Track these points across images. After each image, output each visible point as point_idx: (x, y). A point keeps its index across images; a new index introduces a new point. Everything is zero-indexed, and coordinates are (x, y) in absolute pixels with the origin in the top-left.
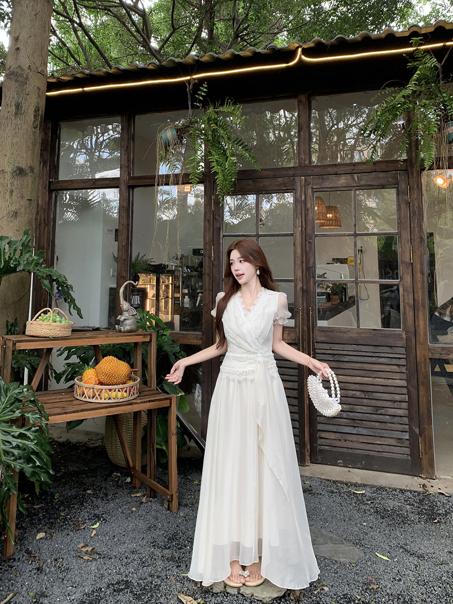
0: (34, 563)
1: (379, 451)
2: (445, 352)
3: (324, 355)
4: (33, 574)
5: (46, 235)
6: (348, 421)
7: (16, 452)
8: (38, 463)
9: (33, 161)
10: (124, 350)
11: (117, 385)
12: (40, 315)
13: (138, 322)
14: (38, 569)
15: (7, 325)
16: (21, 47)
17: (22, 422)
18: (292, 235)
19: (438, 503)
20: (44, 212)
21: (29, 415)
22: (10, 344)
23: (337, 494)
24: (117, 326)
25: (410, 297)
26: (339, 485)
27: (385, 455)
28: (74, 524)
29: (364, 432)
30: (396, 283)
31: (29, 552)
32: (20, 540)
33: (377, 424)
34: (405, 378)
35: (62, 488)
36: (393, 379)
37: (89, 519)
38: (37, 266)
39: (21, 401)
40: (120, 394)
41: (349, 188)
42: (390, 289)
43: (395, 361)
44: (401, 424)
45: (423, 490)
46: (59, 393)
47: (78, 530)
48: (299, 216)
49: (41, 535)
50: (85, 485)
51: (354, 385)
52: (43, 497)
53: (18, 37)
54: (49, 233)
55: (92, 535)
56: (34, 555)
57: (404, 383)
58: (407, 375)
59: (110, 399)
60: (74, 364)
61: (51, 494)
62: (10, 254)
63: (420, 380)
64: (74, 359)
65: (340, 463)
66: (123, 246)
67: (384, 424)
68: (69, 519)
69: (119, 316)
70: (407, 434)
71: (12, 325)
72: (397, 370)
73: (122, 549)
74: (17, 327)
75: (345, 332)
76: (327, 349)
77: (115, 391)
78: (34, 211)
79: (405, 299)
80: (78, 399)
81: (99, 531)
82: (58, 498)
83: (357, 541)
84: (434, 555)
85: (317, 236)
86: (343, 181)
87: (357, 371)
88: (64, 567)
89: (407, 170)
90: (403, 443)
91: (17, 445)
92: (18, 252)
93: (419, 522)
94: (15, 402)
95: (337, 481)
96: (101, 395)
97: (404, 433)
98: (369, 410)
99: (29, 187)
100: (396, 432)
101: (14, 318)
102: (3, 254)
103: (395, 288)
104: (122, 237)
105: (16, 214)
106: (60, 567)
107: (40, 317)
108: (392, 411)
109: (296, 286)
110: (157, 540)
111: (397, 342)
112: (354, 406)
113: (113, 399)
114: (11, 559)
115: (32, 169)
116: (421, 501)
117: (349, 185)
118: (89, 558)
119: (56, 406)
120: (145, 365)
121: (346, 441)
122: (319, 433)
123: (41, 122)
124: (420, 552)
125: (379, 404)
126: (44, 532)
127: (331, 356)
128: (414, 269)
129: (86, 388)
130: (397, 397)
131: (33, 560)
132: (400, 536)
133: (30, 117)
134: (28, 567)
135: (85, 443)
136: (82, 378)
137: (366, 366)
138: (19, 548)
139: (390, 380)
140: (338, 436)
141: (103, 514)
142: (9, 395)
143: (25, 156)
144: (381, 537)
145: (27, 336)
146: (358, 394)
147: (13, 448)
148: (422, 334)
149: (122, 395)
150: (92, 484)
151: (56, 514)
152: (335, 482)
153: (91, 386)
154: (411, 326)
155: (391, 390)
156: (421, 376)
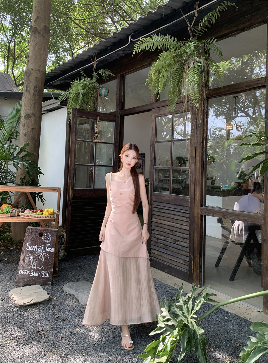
1: (175, 265)
3: (155, 208)
25: (193, 178)
29: (170, 253)
33: (175, 250)
34: (189, 225)
36: (184, 225)
41: (170, 114)
43: (185, 215)
44: (185, 252)
51: (166, 226)
57: (188, 228)
58: (189, 223)
63: (195, 227)
67: (178, 250)
72: (185, 220)
75: (164, 196)
85: (156, 142)
87: (168, 218)
90: (186, 263)
97: (187, 257)
98: (172, 241)
100: (184, 256)
108: (182, 244)
111: (186, 204)
112: (166, 238)
121: (162, 256)
122: (152, 250)
125: (177, 238)
127: (158, 209)
128: (196, 160)
130: (185, 236)
137: (172, 216)
139: (182, 226)
140: (159, 253)
143: (30, 109)
146: (168, 231)
148: (197, 200)
154: (193, 195)
155: (183, 231)
156: (196, 225)
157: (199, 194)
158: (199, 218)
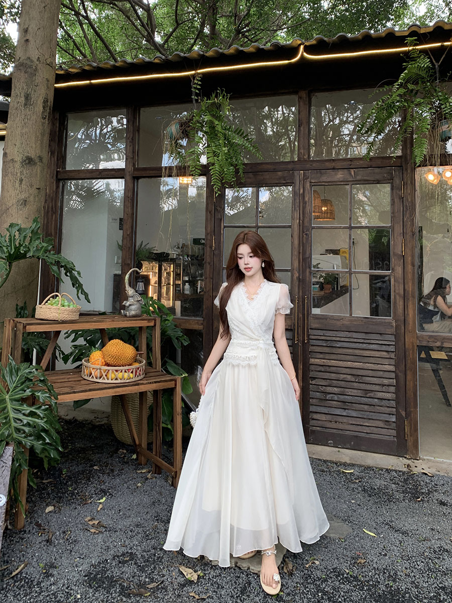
0: (43, 535)
1: (367, 433)
2: (433, 339)
3: (318, 341)
4: (43, 546)
5: (53, 223)
6: (339, 403)
7: (27, 429)
8: (48, 441)
9: (41, 151)
10: (129, 333)
11: (123, 366)
12: (49, 300)
13: (142, 307)
14: (47, 541)
15: (17, 308)
16: (31, 39)
17: (32, 400)
18: (290, 227)
19: (421, 482)
20: (52, 201)
21: (39, 394)
22: (21, 327)
23: (328, 473)
24: (122, 311)
25: (400, 288)
26: (329, 464)
27: (373, 436)
28: (81, 499)
29: (354, 414)
30: (387, 274)
31: (39, 525)
32: (30, 513)
33: (366, 407)
34: (394, 363)
35: (69, 463)
36: (382, 364)
37: (96, 494)
38: (46, 253)
39: (31, 380)
40: (126, 375)
41: (346, 182)
42: (382, 280)
43: (384, 348)
44: (388, 407)
45: (408, 470)
46: (68, 373)
47: (85, 504)
48: (298, 209)
49: (50, 509)
50: (92, 461)
51: (345, 369)
52: (52, 472)
53: (27, 28)
54: (56, 221)
55: (99, 509)
56: (44, 528)
57: (392, 368)
58: (395, 361)
59: (116, 379)
60: (80, 346)
61: (59, 469)
62: (20, 240)
63: (408, 365)
64: (81, 341)
65: (331, 443)
66: (128, 235)
67: (372, 406)
68: (77, 494)
69: (125, 302)
70: (394, 416)
71: (22, 308)
72: (386, 355)
73: (127, 522)
74: (26, 310)
75: (338, 320)
76: (320, 336)
77: (121, 372)
78: (43, 199)
79: (396, 289)
80: (85, 379)
81: (106, 505)
82: (65, 474)
83: (346, 518)
84: (418, 532)
85: (314, 228)
86: (340, 175)
87: (348, 356)
88: (72, 540)
89: (402, 166)
90: (390, 425)
91: (28, 422)
92: (28, 239)
93: (404, 500)
94: (25, 381)
95: (327, 461)
96: (108, 376)
97: (391, 416)
98: (359, 393)
99: (38, 176)
100: (384, 415)
101: (24, 302)
102: (14, 240)
103: (387, 278)
104: (127, 226)
105: (25, 202)
106: (68, 540)
107: (49, 302)
108: (380, 395)
109: (292, 276)
110: (161, 514)
111: (387, 330)
112: (345, 389)
113: (119, 380)
114: (22, 531)
115: (41, 159)
116: (405, 480)
117: (345, 180)
118: (95, 531)
119: (65, 385)
120: (149, 349)
121: (336, 422)
122: (311, 414)
123: (49, 113)
124: (404, 529)
125: (369, 387)
126: (53, 505)
127: (324, 342)
128: (405, 260)
129: (93, 369)
130: (386, 382)
131: (43, 532)
132: (386, 513)
133: (39, 108)
134: (37, 539)
135: (91, 421)
136: (89, 360)
137: (357, 352)
138: (29, 521)
139: (379, 365)
140: (329, 417)
141: (110, 489)
142: (19, 374)
143: (34, 146)
144: (368, 514)
145: (37, 319)
146: (349, 378)
147: (23, 425)
148: (411, 323)
149: (129, 376)
150: (98, 460)
151: (64, 488)
152: (325, 461)
153: (98, 367)
154: (401, 315)
155: (381, 374)
156: (409, 362)
157: (414, 313)
158: (416, 351)
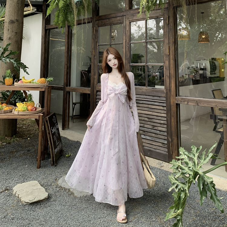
1: (155, 149)
2: (184, 100)
18: (122, 43)
25: (168, 72)
27: (157, 151)
29: (148, 138)
33: (153, 135)
43: (161, 104)
44: (163, 135)
48: (125, 34)
57: (165, 115)
58: (166, 111)
63: (172, 114)
67: (157, 135)
72: (162, 108)
75: (141, 89)
86: (141, 16)
87: (146, 108)
89: (168, 8)
90: (164, 145)
97: (165, 140)
98: (151, 127)
100: (162, 140)
108: (160, 129)
111: (162, 95)
125: (155, 124)
128: (170, 58)
130: (162, 122)
137: (149, 106)
139: (159, 114)
143: (14, 15)
146: (146, 119)
148: (173, 91)
154: (168, 87)
155: (160, 118)
156: (172, 112)
157: (174, 85)
158: (175, 106)
